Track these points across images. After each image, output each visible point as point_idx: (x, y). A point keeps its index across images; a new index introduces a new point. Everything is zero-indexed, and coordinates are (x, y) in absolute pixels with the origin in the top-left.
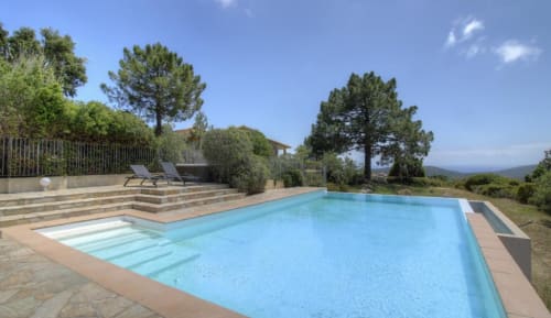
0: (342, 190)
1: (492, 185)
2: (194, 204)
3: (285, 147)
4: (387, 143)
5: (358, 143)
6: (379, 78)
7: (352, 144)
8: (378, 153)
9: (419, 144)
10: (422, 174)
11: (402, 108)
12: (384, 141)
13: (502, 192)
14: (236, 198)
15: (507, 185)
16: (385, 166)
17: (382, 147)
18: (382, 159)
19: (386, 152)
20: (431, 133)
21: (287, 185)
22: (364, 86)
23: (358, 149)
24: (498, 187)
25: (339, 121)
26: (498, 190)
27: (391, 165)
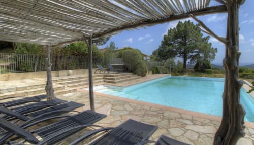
0: (176, 75)
1: (244, 73)
2: (126, 80)
3: (146, 56)
4: (194, 54)
5: (180, 53)
6: (192, 23)
7: (177, 54)
8: (189, 58)
9: (210, 54)
10: (209, 68)
11: (203, 37)
12: (193, 53)
13: (249, 76)
14: (139, 78)
15: (251, 73)
16: (192, 64)
17: (191, 56)
18: (191, 61)
19: (193, 58)
20: (216, 49)
21: (153, 73)
22: (186, 27)
23: (179, 56)
24: (247, 73)
25: (172, 44)
26: (247, 75)
27: (195, 64)
